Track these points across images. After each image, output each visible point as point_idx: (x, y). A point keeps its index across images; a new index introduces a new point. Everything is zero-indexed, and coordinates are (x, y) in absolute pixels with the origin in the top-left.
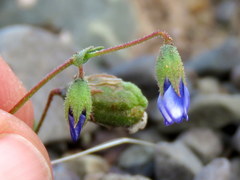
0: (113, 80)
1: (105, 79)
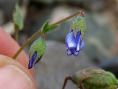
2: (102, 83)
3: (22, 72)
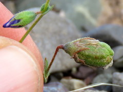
0: (95, 41)
1: (89, 40)
2: (98, 54)
3: (26, 53)
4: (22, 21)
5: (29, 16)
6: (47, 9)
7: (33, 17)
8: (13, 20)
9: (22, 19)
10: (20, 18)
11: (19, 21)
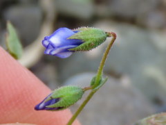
4: (61, 100)
5: (73, 92)
6: (100, 82)
7: (78, 95)
8: (49, 98)
9: (62, 97)
10: (59, 96)
11: (57, 100)
